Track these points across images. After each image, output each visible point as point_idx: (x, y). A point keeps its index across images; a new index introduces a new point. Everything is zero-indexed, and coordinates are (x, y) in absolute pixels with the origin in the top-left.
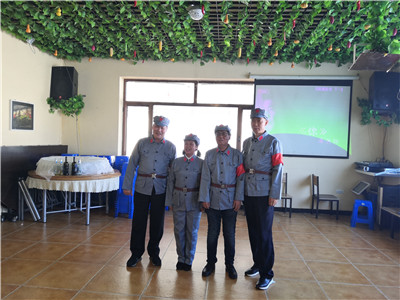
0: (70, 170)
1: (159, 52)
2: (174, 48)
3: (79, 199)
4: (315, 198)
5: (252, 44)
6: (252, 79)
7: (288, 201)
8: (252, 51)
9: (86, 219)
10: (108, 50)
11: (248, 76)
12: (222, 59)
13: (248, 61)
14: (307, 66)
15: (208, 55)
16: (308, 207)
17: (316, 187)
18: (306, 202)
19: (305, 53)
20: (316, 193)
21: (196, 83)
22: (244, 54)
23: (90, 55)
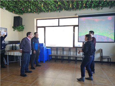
10: (28, 9)
11: (76, 15)
13: (75, 10)
20: (102, 55)
22: (72, 6)
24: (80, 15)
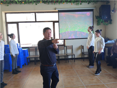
4: (83, 53)
6: (57, 10)
7: (74, 56)
11: (55, 9)
12: (44, 2)
14: (77, 5)
17: (83, 50)
18: (80, 55)
24: (59, 10)
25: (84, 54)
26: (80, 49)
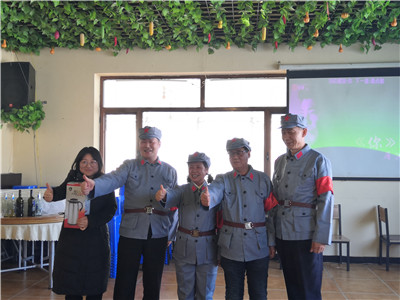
0: (25, 209)
1: (150, 38)
2: (170, 31)
3: (38, 251)
4: (384, 241)
5: (282, 22)
6: (283, 70)
7: (344, 246)
8: (281, 31)
9: (49, 279)
10: (78, 37)
11: (277, 66)
12: (239, 44)
13: (276, 46)
14: (362, 49)
15: (219, 38)
16: (374, 254)
17: (383, 224)
18: (371, 246)
19: (358, 32)
20: (384, 233)
21: (203, 78)
22: (270, 36)
23: (52, 45)
24: (292, 68)
25: (389, 244)
26: (374, 219)
